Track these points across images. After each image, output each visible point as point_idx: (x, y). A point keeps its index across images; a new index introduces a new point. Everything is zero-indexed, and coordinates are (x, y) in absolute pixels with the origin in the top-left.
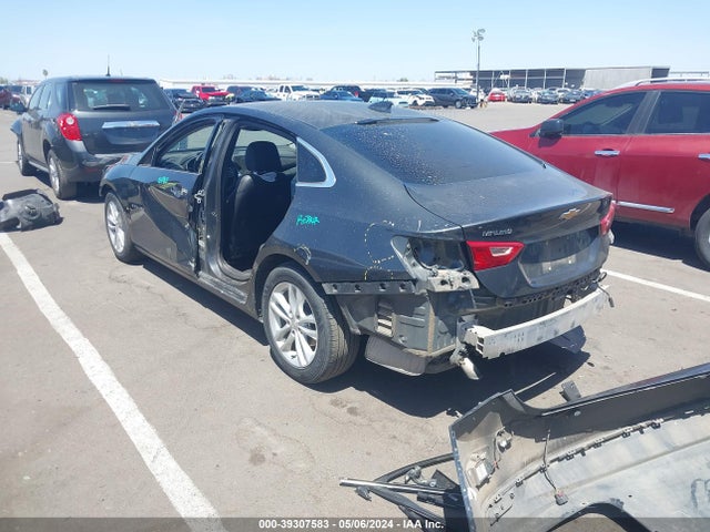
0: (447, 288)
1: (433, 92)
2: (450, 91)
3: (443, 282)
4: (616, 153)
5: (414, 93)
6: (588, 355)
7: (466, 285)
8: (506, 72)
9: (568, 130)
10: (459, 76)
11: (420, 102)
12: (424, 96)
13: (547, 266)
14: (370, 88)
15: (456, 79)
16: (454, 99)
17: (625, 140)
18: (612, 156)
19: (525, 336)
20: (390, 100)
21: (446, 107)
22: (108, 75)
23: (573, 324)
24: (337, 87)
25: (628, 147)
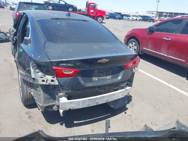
0: (44, 83)
1: (142, 17)
2: (147, 17)
3: (43, 81)
4: (170, 39)
5: (137, 16)
6: (127, 109)
7: (53, 83)
8: (165, 13)
9: (157, 30)
10: (154, 13)
11: (138, 19)
12: (139, 17)
13: (95, 79)
14: (124, 14)
15: (152, 14)
16: (148, 19)
17: (173, 35)
18: (168, 40)
19: (80, 104)
20: (129, 17)
21: (145, 21)
22: (32, 2)
23: (108, 100)
24: (115, 13)
25: (174, 38)
